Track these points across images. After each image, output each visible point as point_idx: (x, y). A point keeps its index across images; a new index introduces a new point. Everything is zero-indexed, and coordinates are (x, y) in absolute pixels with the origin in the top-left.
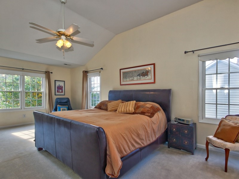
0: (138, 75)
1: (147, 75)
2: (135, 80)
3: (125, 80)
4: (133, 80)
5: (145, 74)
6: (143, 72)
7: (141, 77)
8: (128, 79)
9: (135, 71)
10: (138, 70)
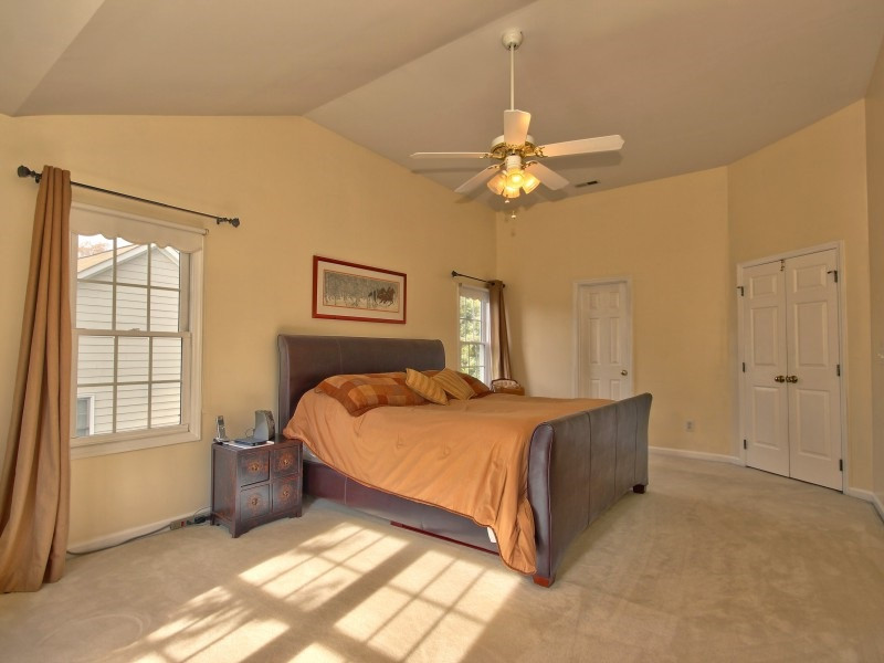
0: (371, 295)
1: (391, 299)
2: (361, 306)
3: (332, 302)
4: (355, 306)
5: (386, 295)
6: (383, 290)
7: (378, 301)
8: (342, 299)
9: (364, 280)
10: (373, 280)
